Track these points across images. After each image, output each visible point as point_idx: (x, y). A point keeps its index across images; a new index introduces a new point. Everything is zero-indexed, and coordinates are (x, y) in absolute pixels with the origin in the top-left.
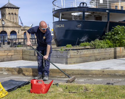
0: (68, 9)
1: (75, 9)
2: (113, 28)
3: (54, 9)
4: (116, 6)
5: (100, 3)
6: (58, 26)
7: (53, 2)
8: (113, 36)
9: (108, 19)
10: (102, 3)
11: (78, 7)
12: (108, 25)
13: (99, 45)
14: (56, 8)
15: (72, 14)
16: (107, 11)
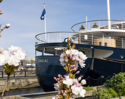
0: (52, 44)
1: (59, 44)
2: (114, 75)
3: (37, 43)
4: (100, 43)
5: (85, 39)
6: (41, 61)
7: (36, 36)
8: (115, 84)
9: (93, 56)
10: (87, 39)
11: (63, 43)
12: (93, 61)
13: (103, 96)
14: (40, 43)
15: (56, 49)
16: (91, 47)
